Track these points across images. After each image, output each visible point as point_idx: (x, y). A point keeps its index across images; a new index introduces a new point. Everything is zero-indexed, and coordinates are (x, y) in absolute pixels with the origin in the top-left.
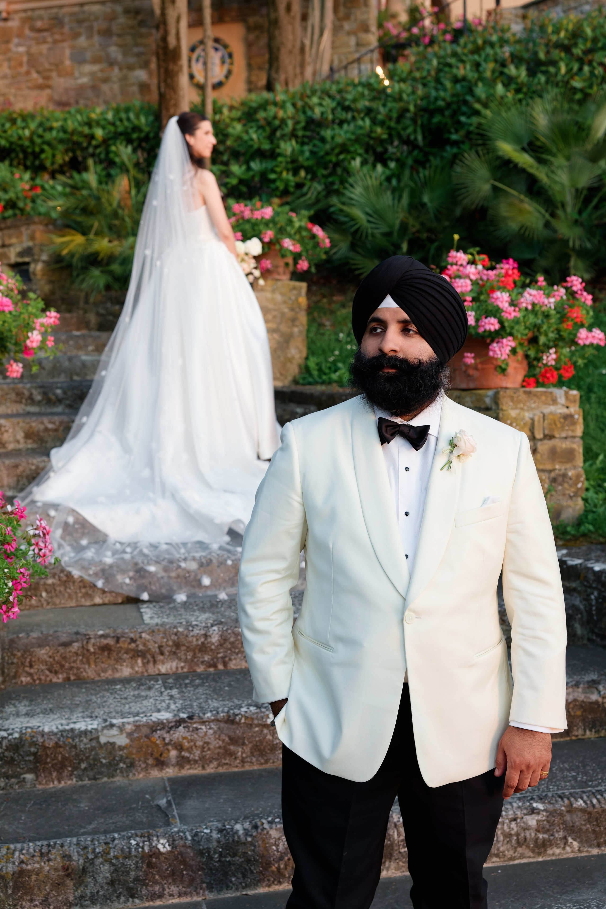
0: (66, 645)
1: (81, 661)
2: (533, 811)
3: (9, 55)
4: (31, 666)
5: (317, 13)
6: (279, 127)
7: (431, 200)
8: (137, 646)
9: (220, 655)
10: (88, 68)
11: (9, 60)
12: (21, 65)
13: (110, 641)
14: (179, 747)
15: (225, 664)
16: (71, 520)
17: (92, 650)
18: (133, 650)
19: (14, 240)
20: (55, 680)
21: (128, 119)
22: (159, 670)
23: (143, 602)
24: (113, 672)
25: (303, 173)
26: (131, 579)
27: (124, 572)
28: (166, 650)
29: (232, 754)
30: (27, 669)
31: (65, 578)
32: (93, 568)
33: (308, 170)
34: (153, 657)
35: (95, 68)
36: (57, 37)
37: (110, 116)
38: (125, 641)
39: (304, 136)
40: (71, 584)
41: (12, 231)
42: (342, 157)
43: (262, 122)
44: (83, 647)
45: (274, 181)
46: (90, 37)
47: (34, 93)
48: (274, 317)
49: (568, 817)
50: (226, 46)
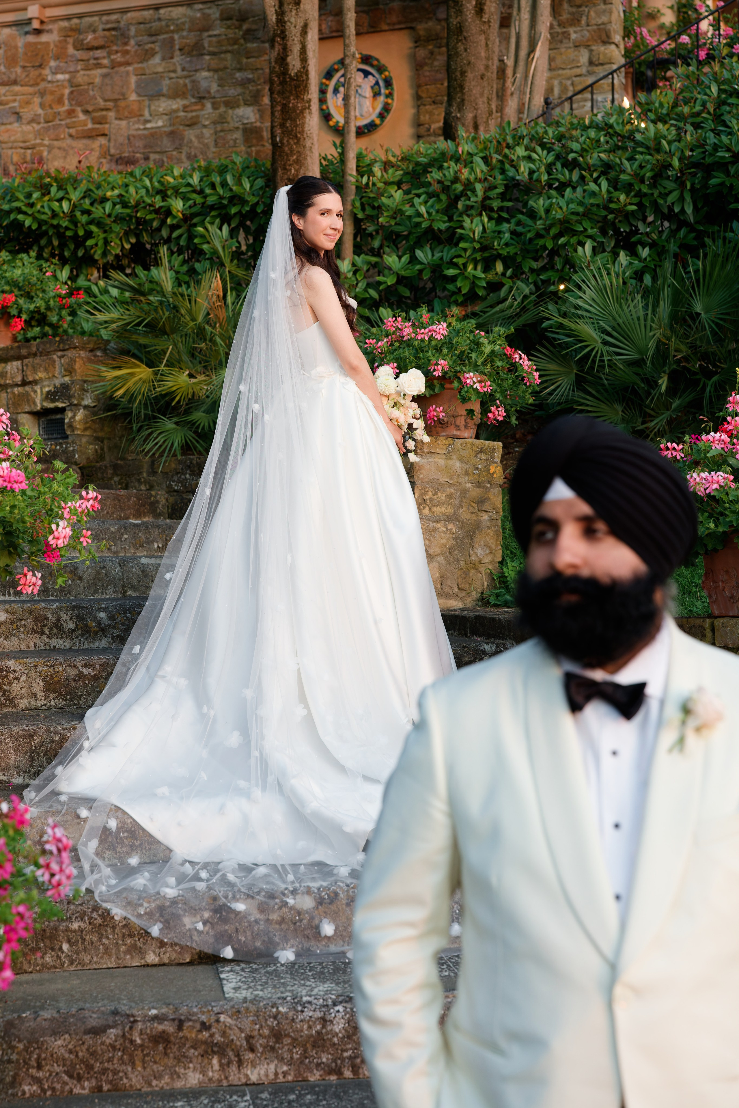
0: (97, 1031)
1: (121, 1058)
3: (43, 85)
4: (39, 1067)
5: (526, 15)
6: (463, 194)
7: (708, 309)
8: (212, 1036)
9: (346, 1054)
10: (164, 105)
11: (42, 94)
12: (60, 101)
13: (169, 1027)
16: (113, 824)
17: (139, 1041)
18: (205, 1043)
19: (41, 375)
20: (77, 1090)
21: (224, 184)
22: (247, 1076)
23: (226, 961)
24: (172, 1078)
25: (499, 267)
26: (205, 924)
27: (194, 911)
28: (259, 1043)
30: (33, 1071)
31: (99, 921)
32: (146, 905)
33: (508, 261)
34: (238, 1055)
35: (176, 104)
36: (118, 57)
37: (195, 179)
38: (193, 1027)
39: (501, 209)
40: (109, 931)
41: (38, 360)
42: (562, 241)
43: (436, 187)
44: (124, 1035)
45: (453, 279)
46: (169, 57)
47: (80, 144)
48: (450, 496)
50: (381, 69)
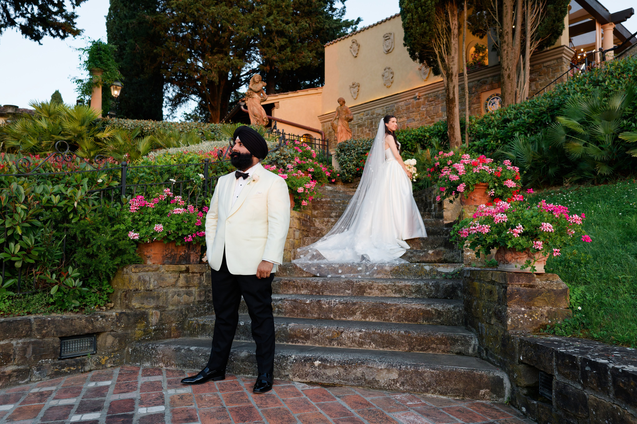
2: (360, 331)
3: (420, 112)
7: (545, 147)
8: (295, 284)
9: (321, 290)
13: (287, 282)
14: (278, 307)
15: (322, 293)
16: (315, 253)
22: (301, 293)
23: (317, 276)
25: (499, 141)
26: (315, 269)
27: (314, 266)
28: (304, 286)
29: (294, 312)
32: (304, 264)
34: (300, 288)
49: (373, 335)
